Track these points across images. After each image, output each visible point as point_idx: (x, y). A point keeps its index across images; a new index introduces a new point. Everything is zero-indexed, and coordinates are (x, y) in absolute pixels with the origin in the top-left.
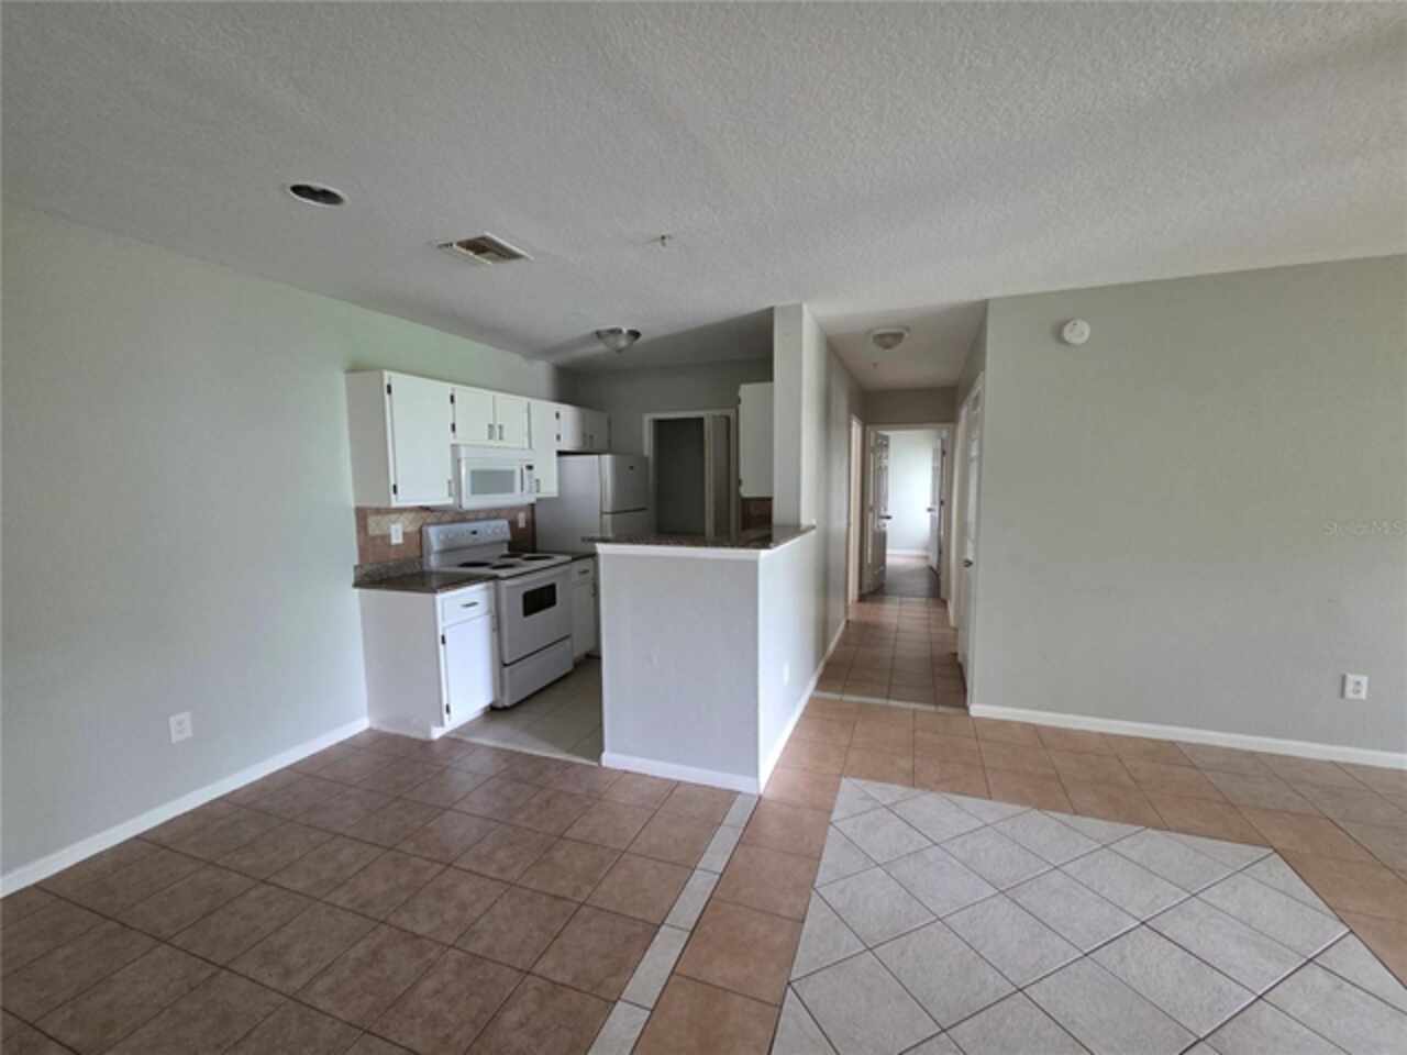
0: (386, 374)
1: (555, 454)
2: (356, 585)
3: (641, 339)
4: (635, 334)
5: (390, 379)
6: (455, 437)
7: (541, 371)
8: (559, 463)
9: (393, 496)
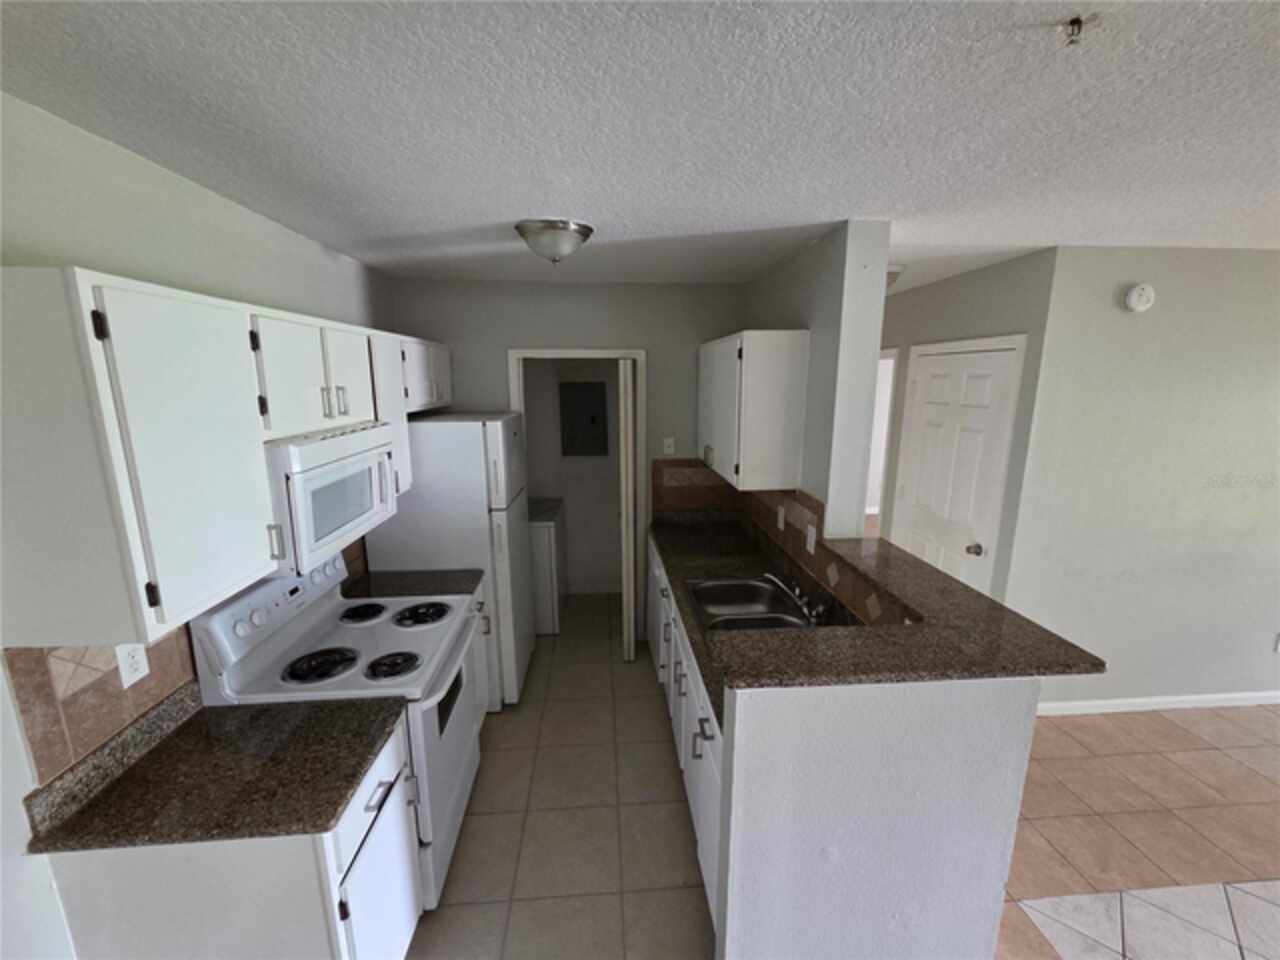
0: (85, 281)
1: (405, 418)
2: (39, 844)
3: (592, 239)
4: (585, 232)
5: (97, 290)
6: (267, 426)
7: (345, 276)
8: (411, 433)
9: (149, 612)
